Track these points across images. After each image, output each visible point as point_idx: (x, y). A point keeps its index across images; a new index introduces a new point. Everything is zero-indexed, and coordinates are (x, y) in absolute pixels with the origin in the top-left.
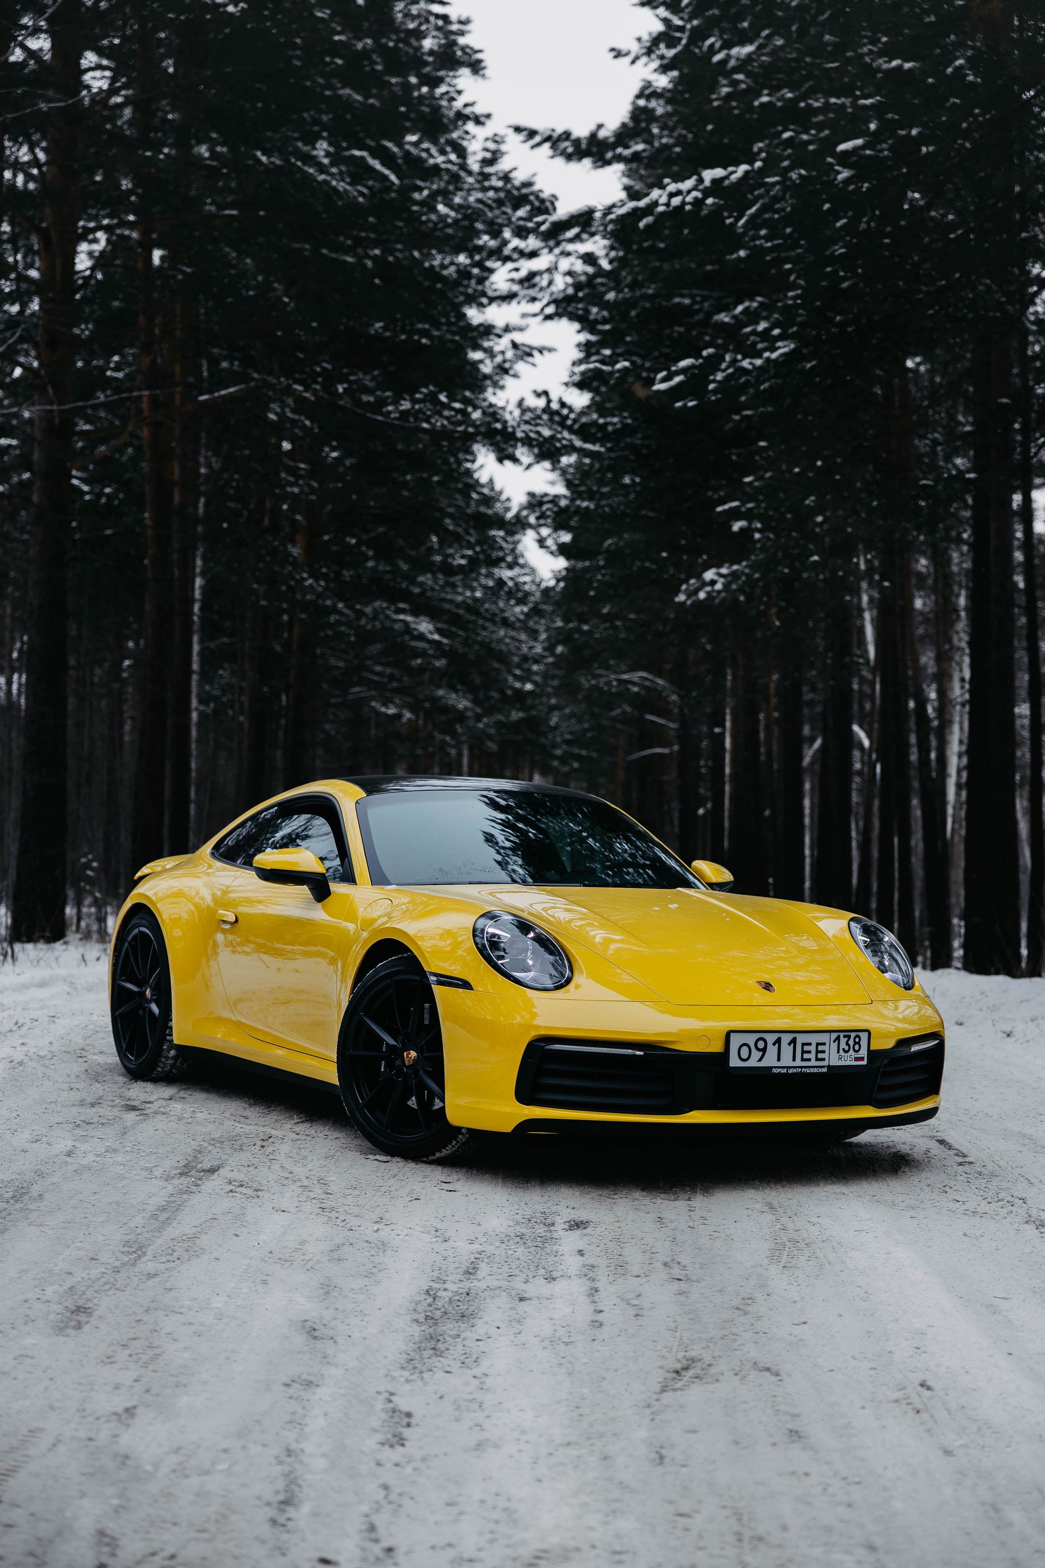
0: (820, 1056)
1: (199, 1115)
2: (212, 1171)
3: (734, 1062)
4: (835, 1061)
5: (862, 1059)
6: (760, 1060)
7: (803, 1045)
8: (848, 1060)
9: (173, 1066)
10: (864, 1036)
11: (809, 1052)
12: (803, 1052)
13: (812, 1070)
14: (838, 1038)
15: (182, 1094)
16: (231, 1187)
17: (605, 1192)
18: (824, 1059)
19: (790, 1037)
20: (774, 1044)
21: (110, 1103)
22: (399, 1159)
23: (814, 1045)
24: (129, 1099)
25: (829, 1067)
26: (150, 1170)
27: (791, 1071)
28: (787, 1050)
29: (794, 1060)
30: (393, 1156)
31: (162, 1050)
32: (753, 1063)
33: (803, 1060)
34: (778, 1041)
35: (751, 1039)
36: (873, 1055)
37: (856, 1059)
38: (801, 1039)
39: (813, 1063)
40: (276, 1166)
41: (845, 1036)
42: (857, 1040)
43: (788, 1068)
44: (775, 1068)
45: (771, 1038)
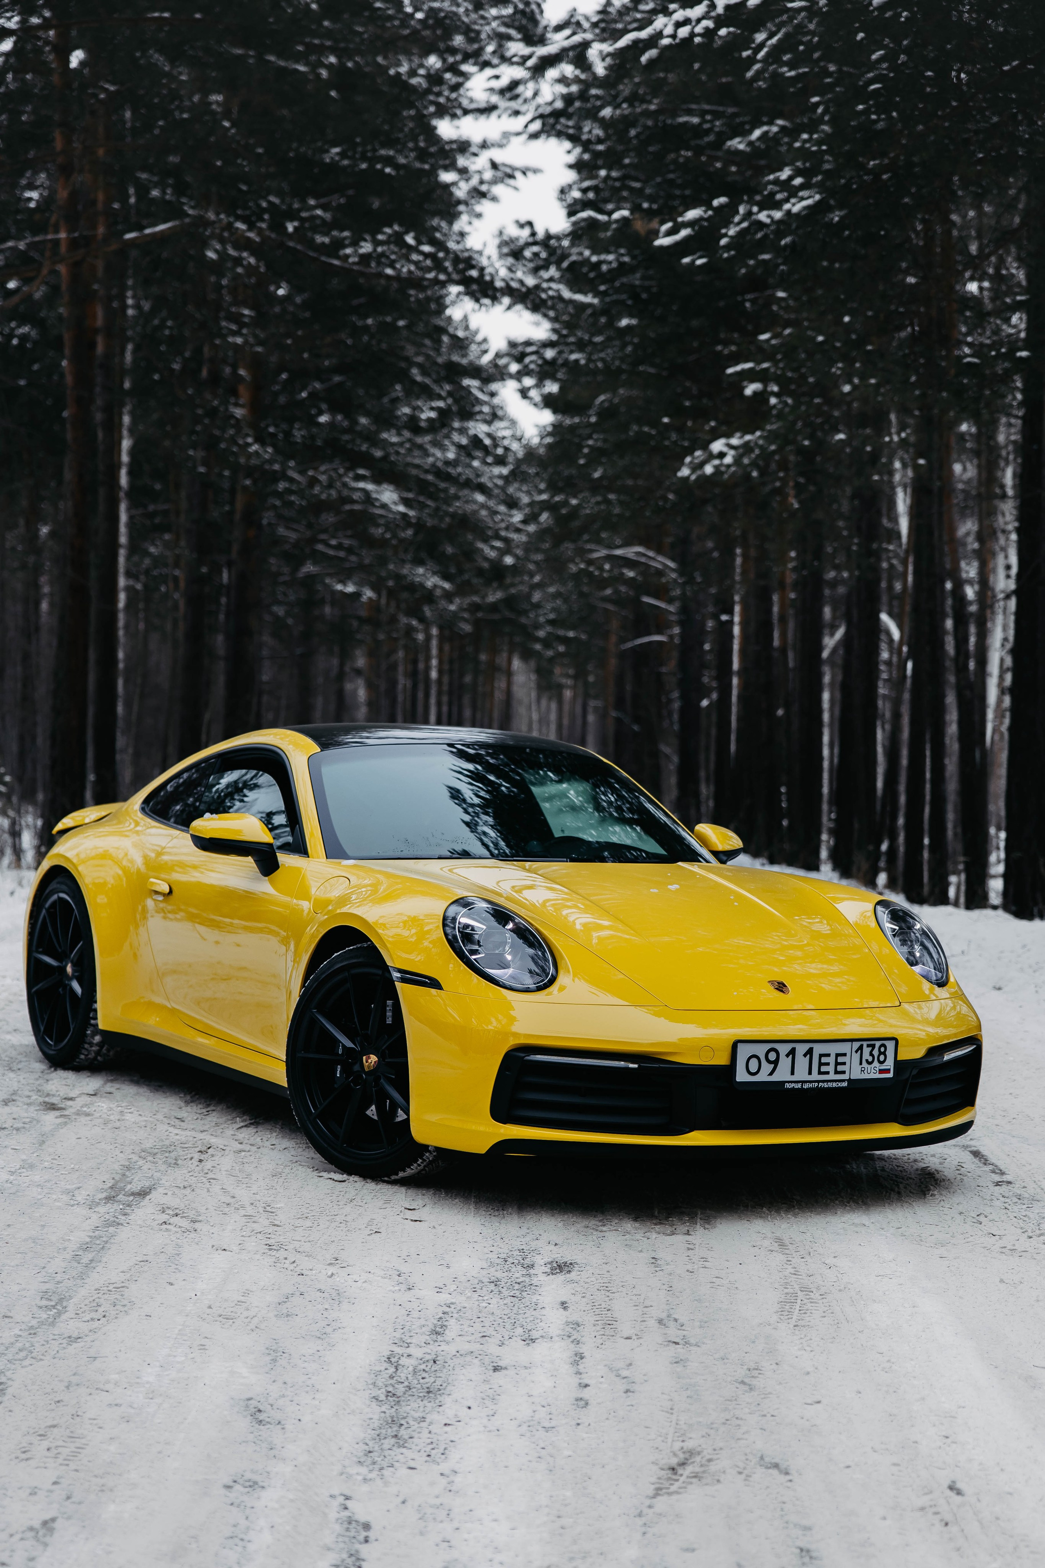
0: (840, 1068)
1: (128, 1117)
2: (143, 1194)
3: (741, 1076)
4: (856, 1074)
5: (888, 1071)
6: (771, 1074)
7: (821, 1056)
8: (872, 1073)
9: (98, 1053)
10: (890, 1045)
11: (828, 1064)
12: (821, 1064)
13: (830, 1085)
14: (861, 1048)
15: (109, 1087)
16: (164, 1217)
17: (593, 1222)
18: (844, 1072)
19: (805, 1047)
20: (787, 1056)
21: (26, 1100)
22: (356, 1178)
23: (833, 1057)
24: (48, 1095)
25: (850, 1081)
26: (71, 1193)
27: (806, 1086)
28: (802, 1063)
29: (810, 1073)
30: (350, 1174)
31: (85, 1035)
32: (763, 1077)
33: (820, 1073)
34: (792, 1052)
35: (761, 1050)
36: (900, 1065)
37: (881, 1071)
38: (818, 1049)
39: (832, 1076)
40: (216, 1188)
41: (868, 1046)
42: (882, 1049)
43: (803, 1082)
44: (789, 1082)
45: (784, 1049)
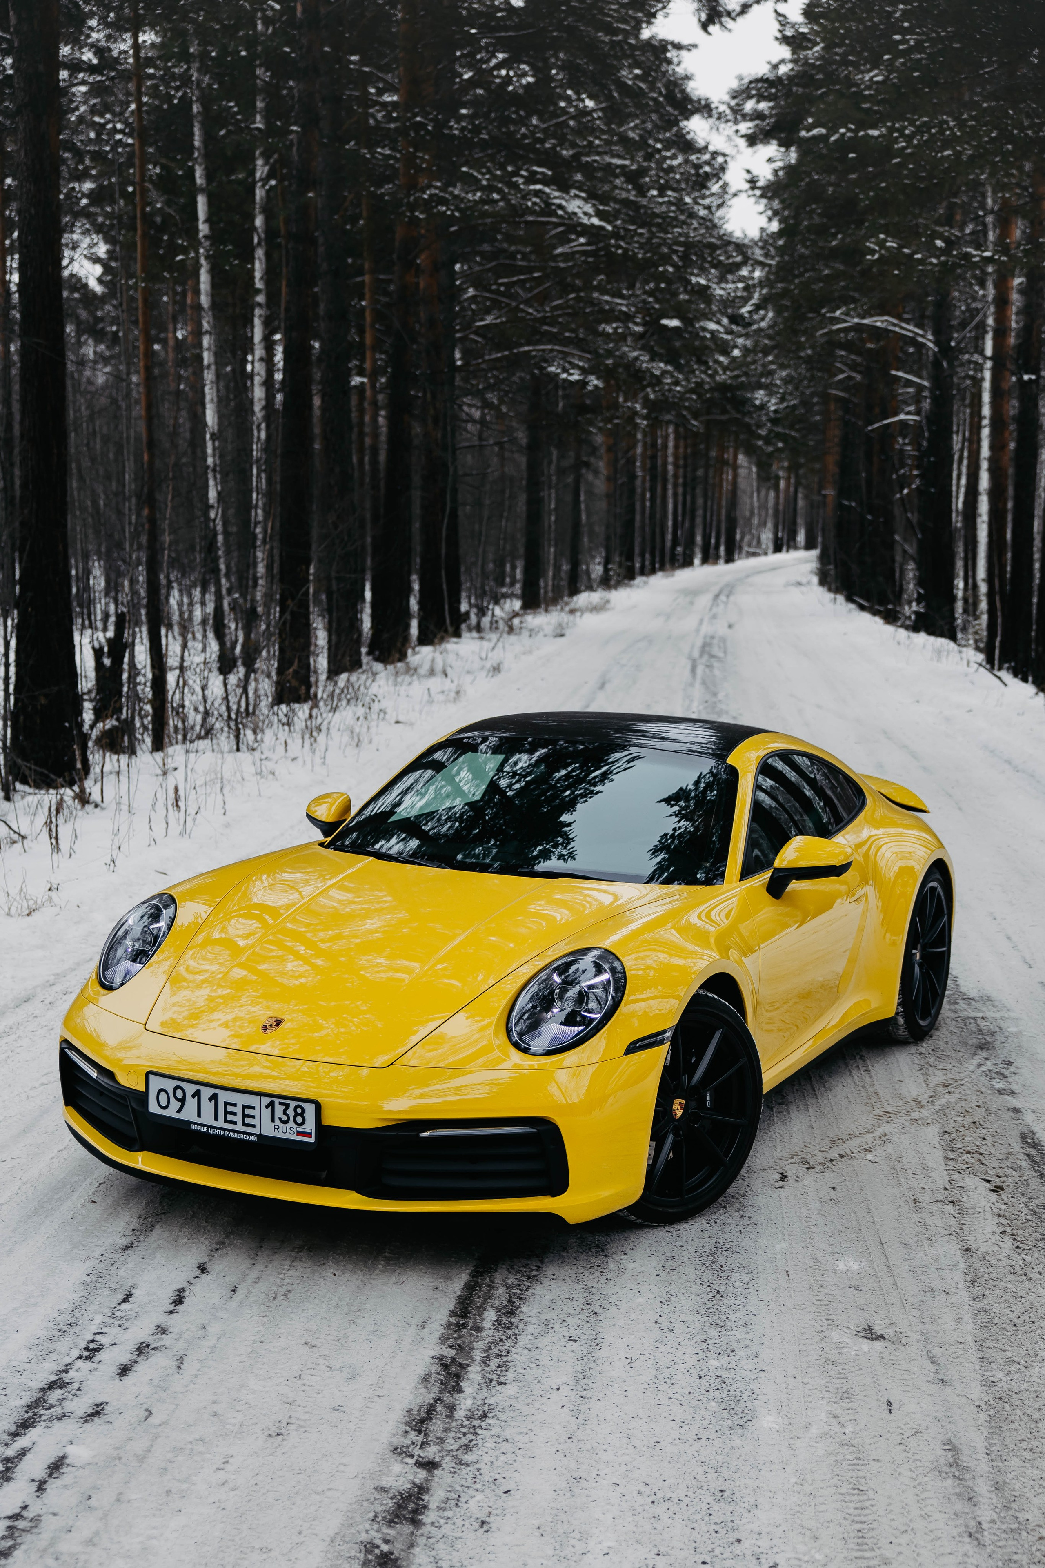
0: (248, 1121)
3: (153, 1108)
4: (268, 1130)
5: (309, 1135)
6: (179, 1111)
7: (226, 1104)
8: (289, 1132)
10: (310, 1109)
11: (235, 1114)
12: (226, 1113)
13: (238, 1136)
14: (271, 1104)
18: (253, 1126)
19: (213, 1091)
20: (193, 1096)
23: (240, 1107)
25: (260, 1136)
27: (212, 1131)
28: (208, 1107)
29: (216, 1119)
32: (171, 1112)
33: (226, 1121)
35: (170, 1085)
37: (299, 1133)
38: (223, 1097)
39: (239, 1127)
41: (281, 1104)
42: (299, 1111)
43: (209, 1127)
44: (195, 1123)
45: (190, 1089)
